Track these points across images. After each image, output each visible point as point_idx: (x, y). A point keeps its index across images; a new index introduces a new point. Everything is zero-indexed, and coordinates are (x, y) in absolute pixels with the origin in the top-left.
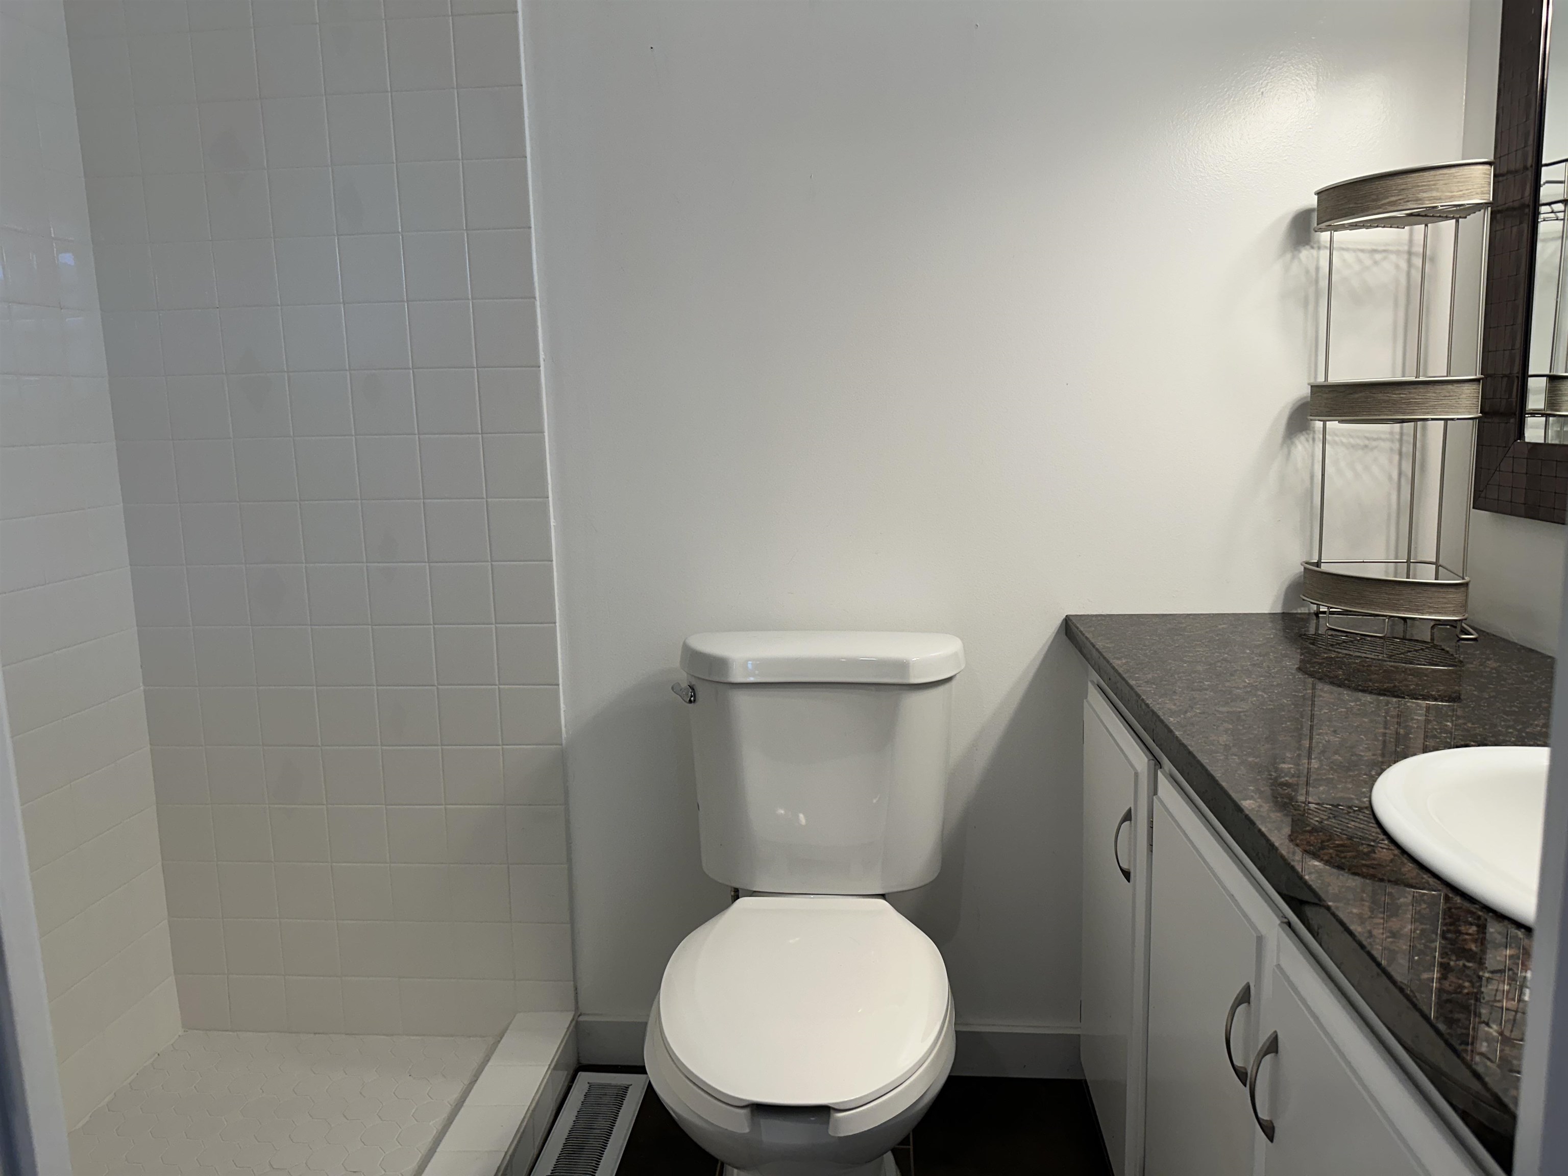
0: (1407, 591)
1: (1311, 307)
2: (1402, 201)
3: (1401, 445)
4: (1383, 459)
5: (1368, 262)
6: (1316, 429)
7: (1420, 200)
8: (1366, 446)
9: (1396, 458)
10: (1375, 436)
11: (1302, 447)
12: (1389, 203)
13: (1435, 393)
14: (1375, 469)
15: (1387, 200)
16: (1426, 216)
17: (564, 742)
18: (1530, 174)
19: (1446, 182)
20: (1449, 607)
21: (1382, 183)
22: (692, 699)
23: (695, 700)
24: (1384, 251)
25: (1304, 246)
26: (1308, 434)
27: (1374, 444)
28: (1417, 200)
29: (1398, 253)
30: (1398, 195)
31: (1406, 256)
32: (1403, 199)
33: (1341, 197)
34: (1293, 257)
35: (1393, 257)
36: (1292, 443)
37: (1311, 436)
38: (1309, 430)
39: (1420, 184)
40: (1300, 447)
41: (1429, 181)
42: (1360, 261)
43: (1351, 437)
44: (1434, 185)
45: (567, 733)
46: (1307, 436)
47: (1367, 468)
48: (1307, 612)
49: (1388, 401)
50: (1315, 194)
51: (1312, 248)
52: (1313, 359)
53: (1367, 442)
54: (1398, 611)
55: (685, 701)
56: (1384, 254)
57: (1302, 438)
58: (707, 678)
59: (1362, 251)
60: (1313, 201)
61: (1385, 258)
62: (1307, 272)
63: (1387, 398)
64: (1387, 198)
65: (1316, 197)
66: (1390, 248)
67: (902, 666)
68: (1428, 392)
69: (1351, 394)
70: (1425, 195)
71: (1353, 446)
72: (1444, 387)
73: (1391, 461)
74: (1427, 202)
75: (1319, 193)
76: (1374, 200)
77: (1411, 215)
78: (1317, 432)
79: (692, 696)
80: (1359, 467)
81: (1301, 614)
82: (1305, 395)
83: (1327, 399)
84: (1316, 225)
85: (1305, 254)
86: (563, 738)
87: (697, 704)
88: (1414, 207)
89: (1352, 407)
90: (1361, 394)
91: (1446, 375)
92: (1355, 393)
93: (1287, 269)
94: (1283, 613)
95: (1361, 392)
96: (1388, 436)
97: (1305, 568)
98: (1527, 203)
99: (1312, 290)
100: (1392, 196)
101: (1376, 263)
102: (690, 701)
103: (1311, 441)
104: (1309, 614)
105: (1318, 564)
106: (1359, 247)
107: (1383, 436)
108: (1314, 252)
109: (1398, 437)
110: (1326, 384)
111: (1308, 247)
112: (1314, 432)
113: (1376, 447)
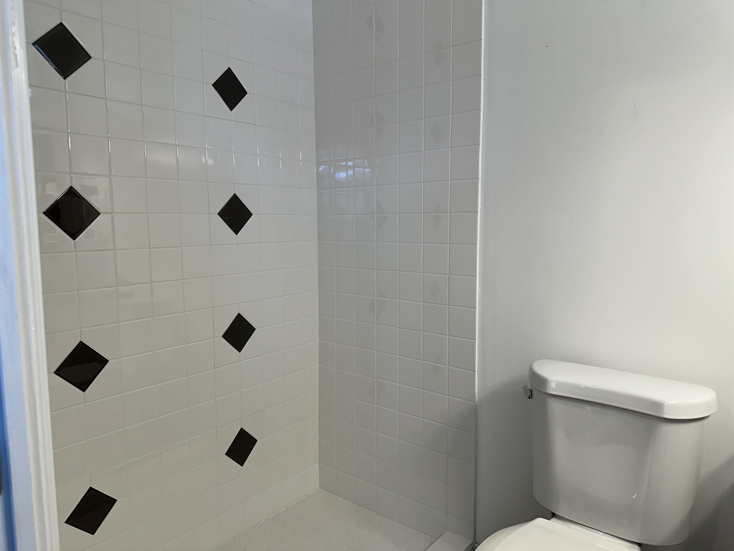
17: (476, 401)
45: (478, 397)
55: (527, 397)
58: (538, 388)
79: (530, 395)
86: (476, 399)
87: (532, 400)
102: (530, 398)
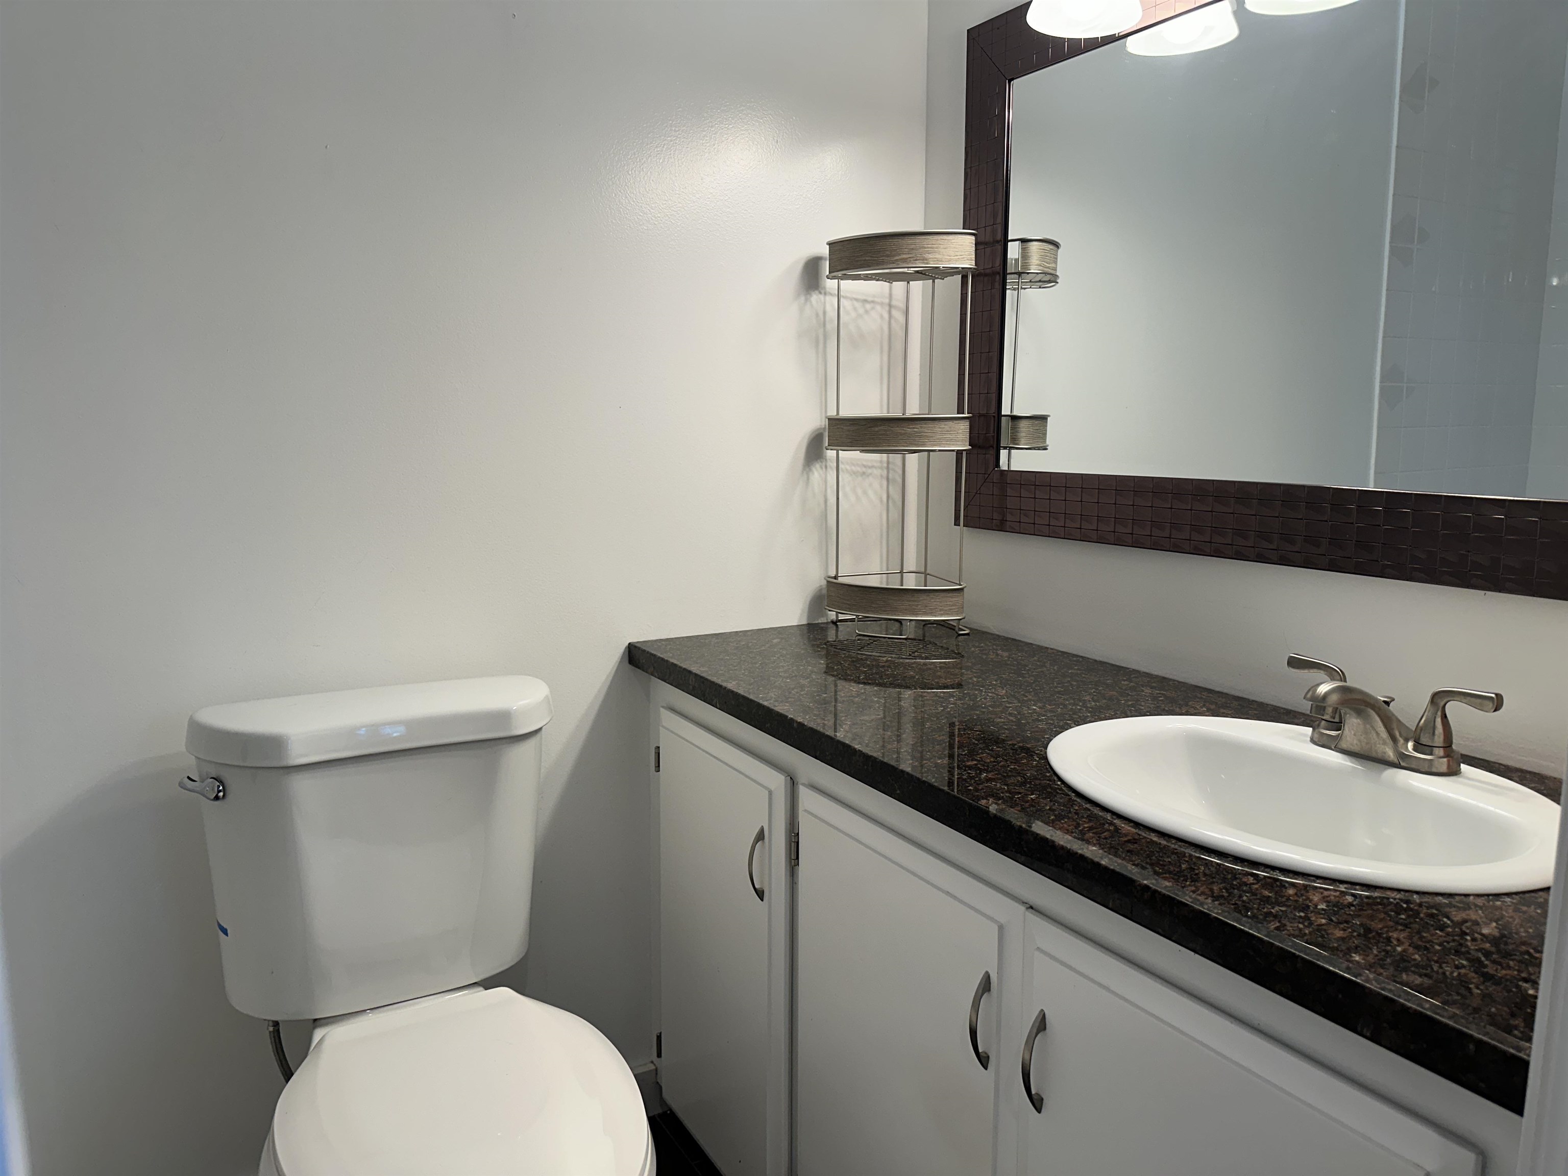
0: (923, 597)
1: (821, 346)
2: (912, 259)
3: (888, 472)
4: (876, 485)
5: (861, 311)
6: (828, 458)
7: (926, 260)
8: (864, 473)
9: (885, 483)
10: (870, 464)
11: (817, 473)
12: (901, 259)
13: (940, 428)
14: (871, 493)
15: (900, 257)
16: (925, 274)
18: (999, 248)
19: (945, 246)
20: (954, 609)
21: (895, 240)
22: (221, 794)
23: (224, 796)
24: (873, 302)
25: (814, 291)
26: (822, 462)
27: (870, 471)
28: (923, 260)
29: (882, 304)
30: (909, 254)
31: (887, 308)
32: (913, 257)
33: (858, 250)
34: (806, 300)
35: (878, 308)
36: (810, 470)
37: (824, 464)
38: (823, 458)
39: (926, 246)
40: (816, 474)
41: (933, 244)
42: (855, 309)
43: (854, 465)
44: (937, 248)
46: (820, 463)
47: (865, 493)
48: (826, 621)
49: (904, 434)
50: (827, 244)
51: (820, 293)
52: (824, 393)
53: (864, 469)
54: (917, 615)
55: (208, 799)
56: (872, 305)
57: (818, 466)
58: (242, 764)
59: (857, 300)
60: (825, 251)
61: (873, 308)
62: (817, 315)
63: (903, 431)
64: (900, 255)
65: (828, 246)
66: (876, 299)
67: (504, 716)
68: (935, 427)
69: (872, 427)
70: (930, 256)
71: (854, 473)
72: (946, 423)
73: (881, 486)
74: (932, 263)
75: (831, 244)
76: (888, 256)
77: (917, 272)
78: (828, 461)
79: (219, 791)
80: (859, 491)
81: (822, 623)
82: (819, 427)
83: (849, 431)
84: (828, 273)
85: (815, 297)
87: (230, 797)
88: (920, 265)
89: (873, 439)
90: (880, 428)
91: (927, 412)
92: (877, 426)
93: (801, 310)
94: (808, 624)
95: (881, 425)
96: (879, 464)
97: (828, 582)
98: (998, 270)
99: (821, 331)
100: (903, 254)
101: (867, 312)
102: (217, 798)
103: (824, 469)
104: (827, 623)
105: (836, 577)
106: (854, 296)
107: (875, 464)
108: (822, 297)
109: (885, 465)
110: (838, 417)
111: (817, 292)
112: (826, 460)
113: (871, 474)
